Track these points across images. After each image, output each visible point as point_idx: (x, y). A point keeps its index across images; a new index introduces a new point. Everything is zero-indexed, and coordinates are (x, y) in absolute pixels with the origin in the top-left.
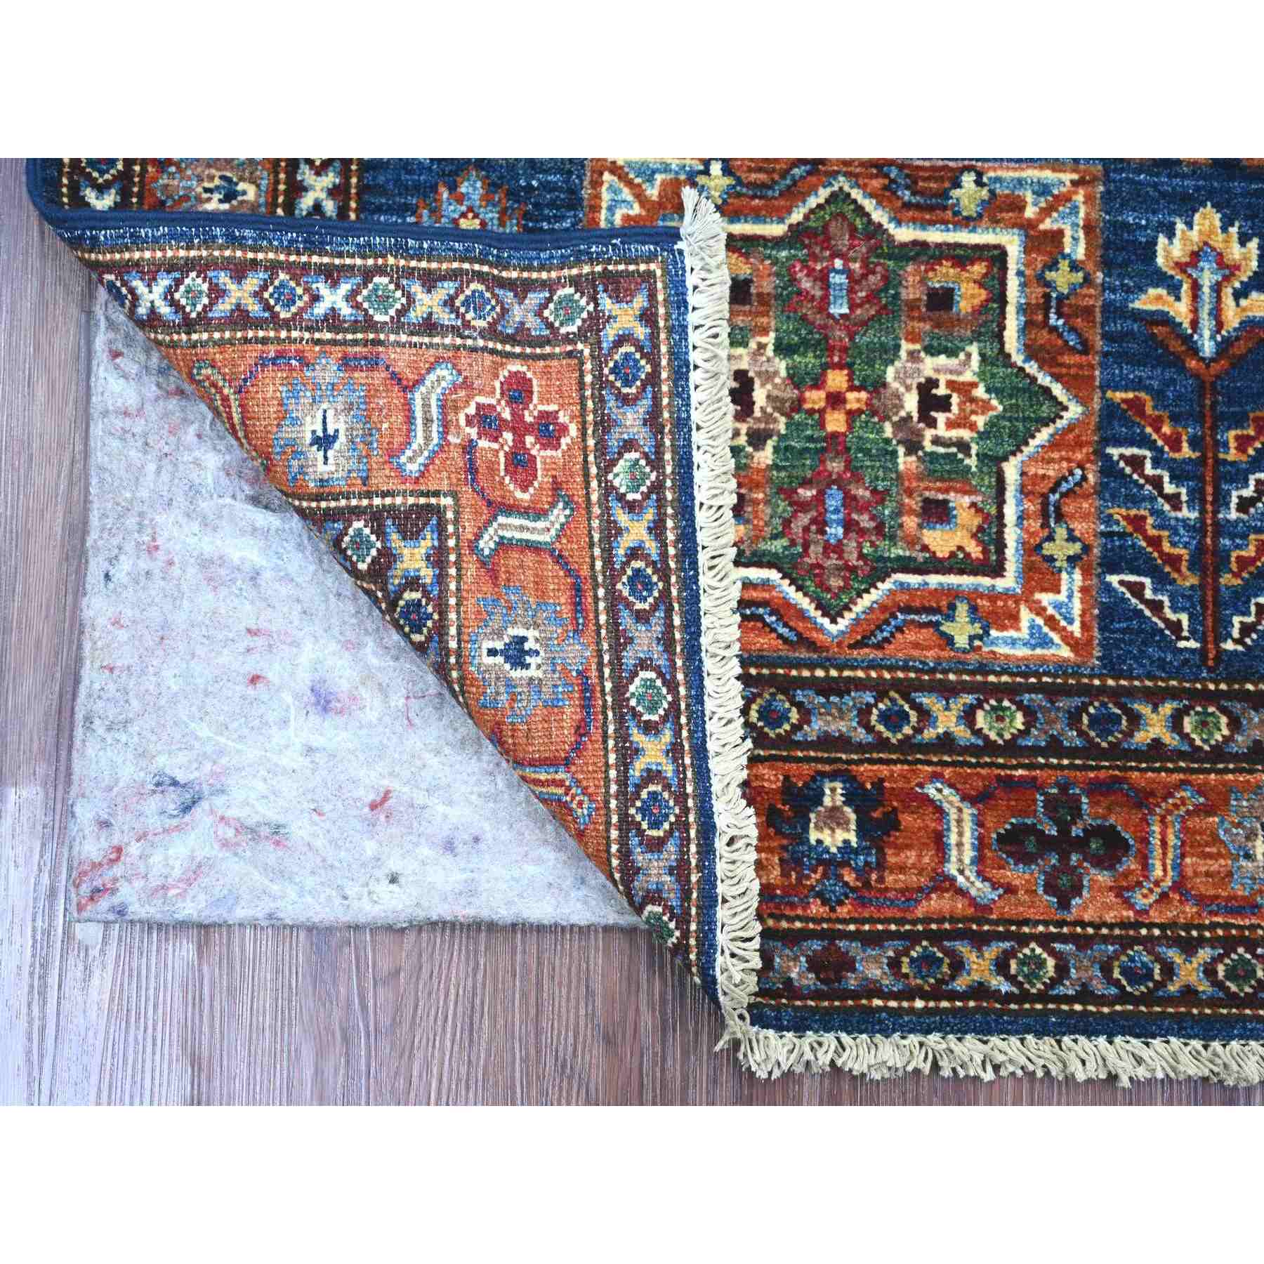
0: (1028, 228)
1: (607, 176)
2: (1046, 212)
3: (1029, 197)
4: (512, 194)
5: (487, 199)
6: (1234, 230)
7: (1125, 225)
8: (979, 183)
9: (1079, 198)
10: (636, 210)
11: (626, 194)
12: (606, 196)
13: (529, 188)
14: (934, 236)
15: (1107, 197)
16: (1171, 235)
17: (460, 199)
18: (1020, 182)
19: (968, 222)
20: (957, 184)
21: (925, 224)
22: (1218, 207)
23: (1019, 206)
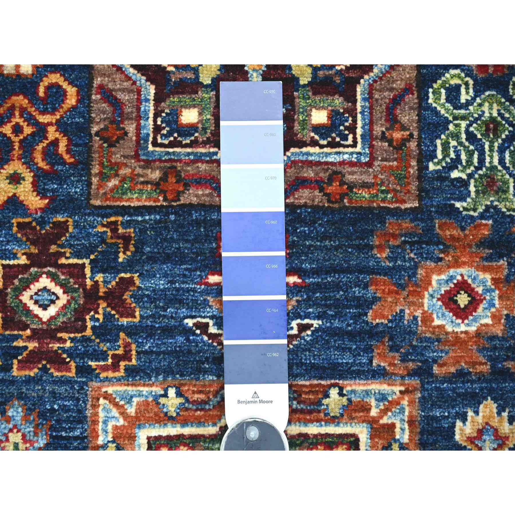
0: (372, 422)
1: (102, 401)
2: (384, 412)
3: (373, 403)
4: (42, 415)
5: (25, 418)
6: (505, 414)
7: (435, 419)
8: (341, 394)
9: (405, 402)
10: (121, 422)
11: (115, 412)
12: (102, 414)
13: (53, 410)
14: (313, 429)
15: (423, 400)
16: (464, 418)
17: (8, 421)
18: (367, 393)
19: (334, 420)
20: (327, 396)
21: (307, 422)
22: (494, 399)
23: (367, 409)
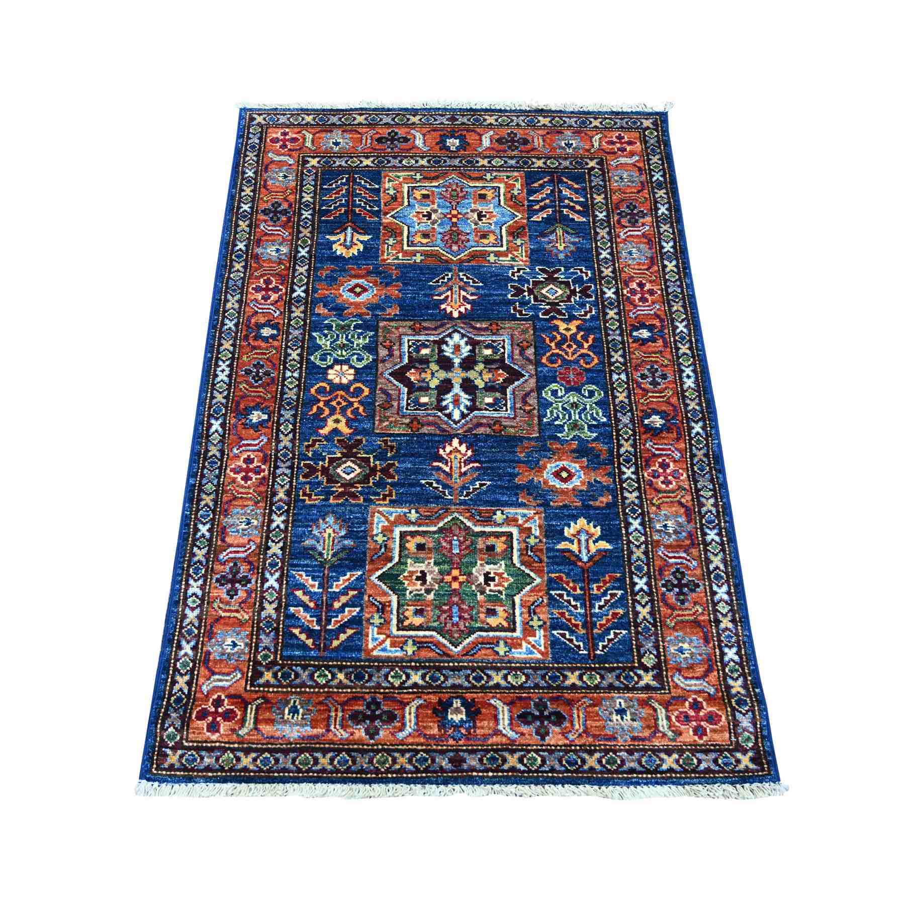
0: (519, 526)
1: (376, 514)
2: (526, 521)
3: (520, 518)
4: (344, 521)
5: (335, 522)
6: (591, 524)
7: (553, 525)
8: (502, 513)
9: (536, 517)
10: (386, 524)
11: (383, 519)
12: (376, 520)
13: (350, 518)
14: (488, 529)
15: (546, 518)
16: (569, 526)
17: (326, 523)
18: (516, 514)
19: (499, 525)
20: (495, 514)
21: (484, 526)
22: (585, 518)
23: (516, 520)
